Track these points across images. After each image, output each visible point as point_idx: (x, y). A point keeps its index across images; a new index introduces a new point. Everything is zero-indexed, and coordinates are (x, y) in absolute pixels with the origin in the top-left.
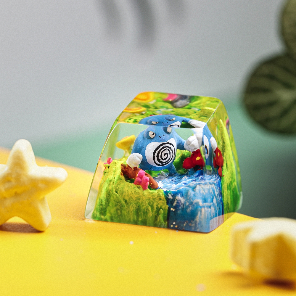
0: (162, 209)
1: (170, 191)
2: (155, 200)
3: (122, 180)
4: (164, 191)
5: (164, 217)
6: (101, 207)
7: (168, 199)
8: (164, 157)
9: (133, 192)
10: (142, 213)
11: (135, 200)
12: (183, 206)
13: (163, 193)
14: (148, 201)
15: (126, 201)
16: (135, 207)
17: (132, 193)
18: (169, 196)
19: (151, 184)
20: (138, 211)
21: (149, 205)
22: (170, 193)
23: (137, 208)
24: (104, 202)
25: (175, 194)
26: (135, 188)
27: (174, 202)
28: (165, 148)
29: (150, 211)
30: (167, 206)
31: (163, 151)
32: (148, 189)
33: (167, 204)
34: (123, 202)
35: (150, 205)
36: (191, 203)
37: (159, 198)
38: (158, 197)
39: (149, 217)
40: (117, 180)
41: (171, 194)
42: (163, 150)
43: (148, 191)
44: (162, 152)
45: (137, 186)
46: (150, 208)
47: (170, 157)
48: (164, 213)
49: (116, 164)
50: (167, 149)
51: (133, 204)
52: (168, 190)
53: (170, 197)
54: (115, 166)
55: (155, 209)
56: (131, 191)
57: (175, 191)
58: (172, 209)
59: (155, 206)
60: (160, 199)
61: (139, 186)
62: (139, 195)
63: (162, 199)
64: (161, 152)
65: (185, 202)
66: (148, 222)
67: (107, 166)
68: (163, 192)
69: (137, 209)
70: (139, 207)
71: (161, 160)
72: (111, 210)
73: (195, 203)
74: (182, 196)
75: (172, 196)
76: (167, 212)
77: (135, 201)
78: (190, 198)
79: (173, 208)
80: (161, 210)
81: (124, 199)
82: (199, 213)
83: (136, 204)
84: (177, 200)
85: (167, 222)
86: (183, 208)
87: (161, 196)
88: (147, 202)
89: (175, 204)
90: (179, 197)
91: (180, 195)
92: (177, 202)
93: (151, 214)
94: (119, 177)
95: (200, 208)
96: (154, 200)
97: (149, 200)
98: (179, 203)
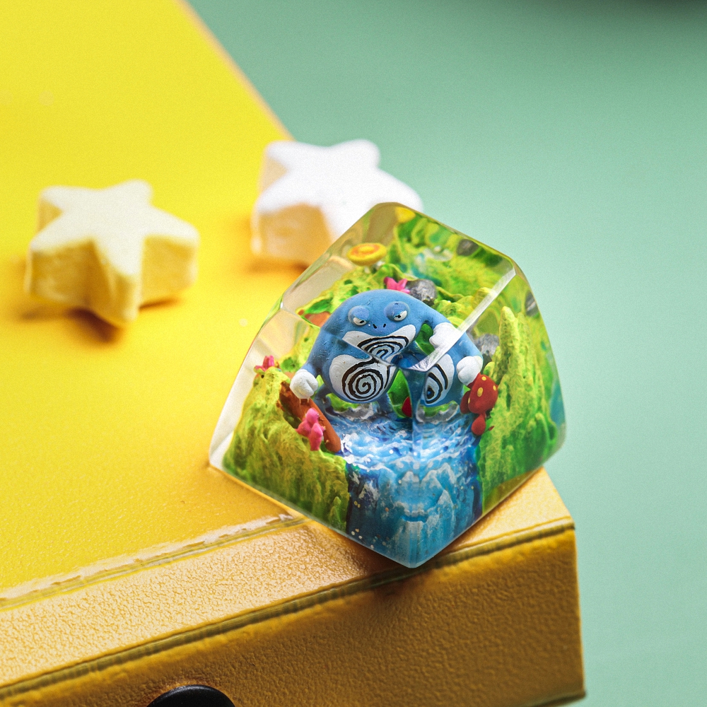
0: (340, 497)
1: (357, 466)
2: (329, 475)
3: (277, 414)
4: (347, 464)
5: (341, 512)
6: (238, 451)
7: (351, 482)
8: (362, 389)
9: (293, 446)
10: (306, 490)
11: (295, 461)
12: (376, 505)
13: (345, 468)
14: (318, 473)
15: (280, 458)
16: (295, 474)
17: (292, 449)
18: (353, 477)
19: (327, 441)
20: (299, 482)
21: (317, 481)
22: (356, 472)
23: (298, 477)
24: (244, 445)
25: (365, 477)
26: (297, 439)
27: (360, 492)
28: (366, 374)
29: (320, 491)
30: (349, 495)
31: (362, 378)
32: (320, 451)
33: (349, 491)
34: (275, 458)
35: (320, 481)
36: (390, 506)
37: (335, 474)
38: (334, 472)
39: (316, 502)
40: (269, 413)
41: (358, 475)
42: (360, 376)
43: (319, 454)
44: (359, 379)
45: (302, 437)
46: (319, 487)
47: (375, 390)
48: (342, 506)
49: (273, 377)
50: (369, 375)
51: (292, 468)
52: (355, 465)
53: (356, 479)
54: (271, 383)
55: (328, 493)
56: (290, 445)
57: (366, 470)
58: (355, 503)
59: (328, 488)
60: (338, 478)
61: (305, 438)
62: (303, 455)
63: (342, 478)
64: (357, 378)
65: (379, 499)
66: (314, 508)
67: (260, 373)
68: (344, 465)
69: (298, 479)
70: (301, 476)
71: (357, 393)
72: (254, 463)
73: (396, 507)
74: (376, 485)
75: (359, 479)
76: (347, 505)
77: (296, 463)
78: (389, 494)
79: (358, 503)
80: (338, 498)
81: (277, 453)
82: (401, 530)
83: (296, 470)
84: (365, 490)
85: (345, 523)
86: (374, 510)
87: (339, 473)
88: (316, 474)
89: (361, 496)
90: (369, 486)
91: (372, 482)
92: (366, 495)
93: (319, 498)
94: (274, 408)
95: (403, 520)
96: (327, 475)
97: (319, 471)
98: (369, 498)
